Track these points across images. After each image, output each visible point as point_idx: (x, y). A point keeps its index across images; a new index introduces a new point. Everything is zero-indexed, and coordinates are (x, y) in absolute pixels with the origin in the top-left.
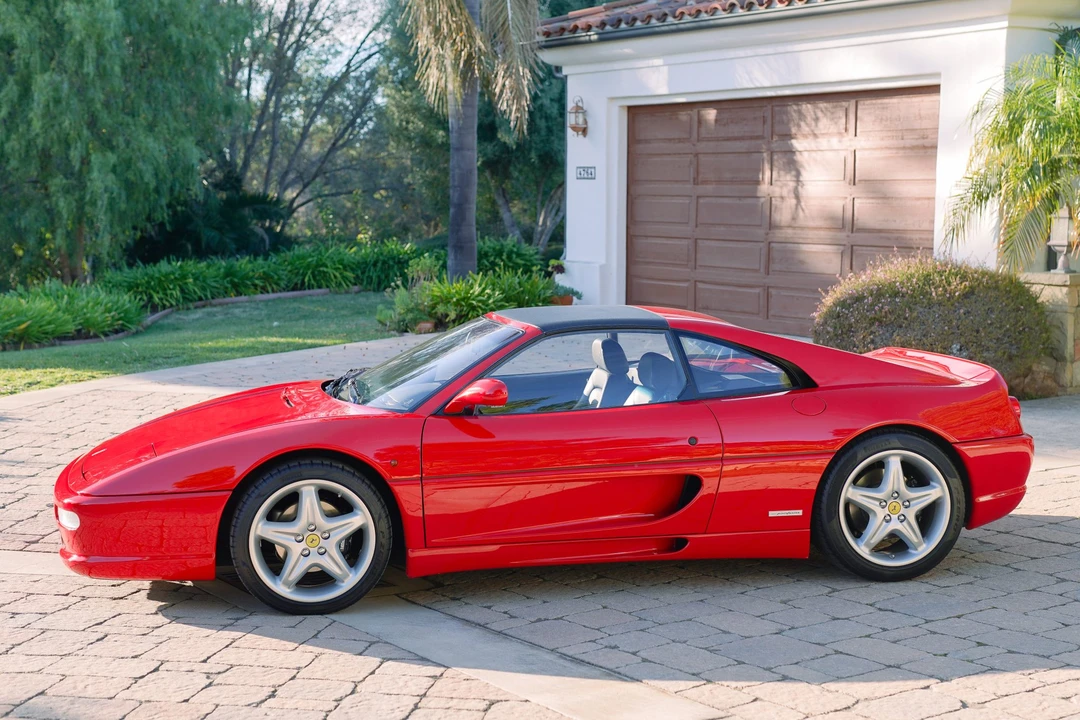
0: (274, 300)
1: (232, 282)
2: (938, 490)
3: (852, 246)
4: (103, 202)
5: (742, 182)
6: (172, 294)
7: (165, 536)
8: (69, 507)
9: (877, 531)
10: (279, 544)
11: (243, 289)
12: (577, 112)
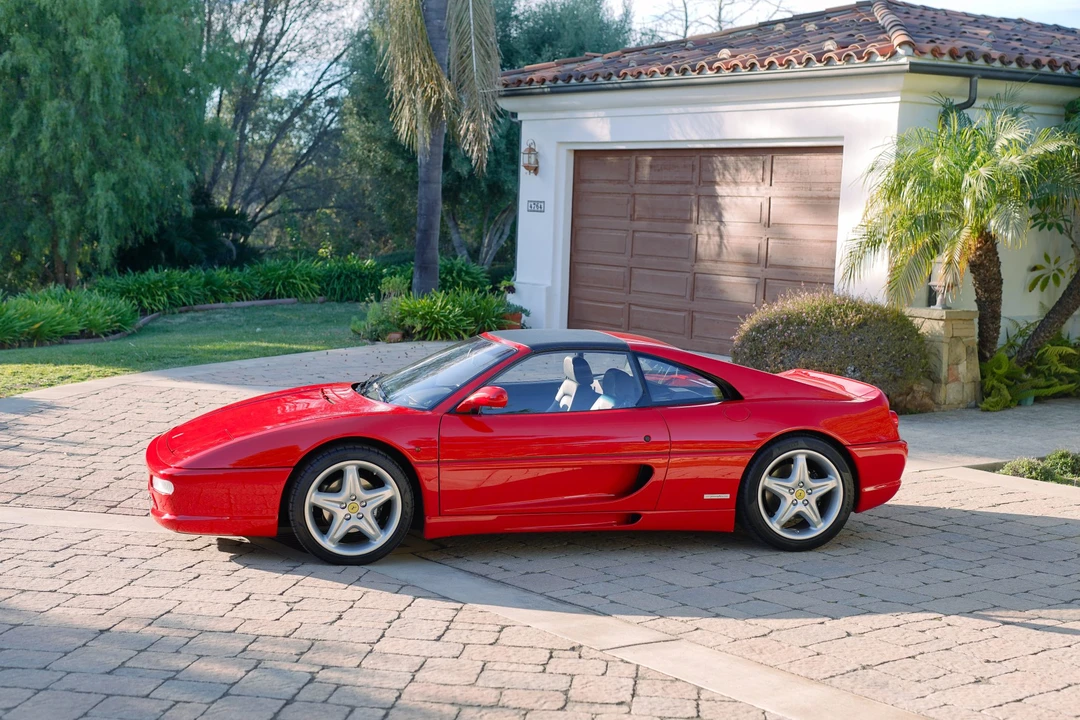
0: (248, 307)
1: (211, 290)
2: (834, 482)
4: (103, 216)
5: (672, 220)
6: (160, 300)
7: (233, 501)
8: (164, 477)
9: (786, 511)
10: (327, 510)
11: (221, 297)
12: (529, 154)
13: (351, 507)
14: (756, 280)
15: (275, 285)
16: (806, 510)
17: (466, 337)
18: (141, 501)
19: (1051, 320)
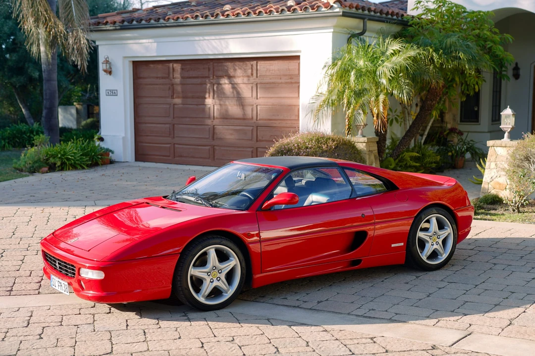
2: (449, 230)
3: (257, 127)
9: (429, 249)
10: (198, 277)
12: (107, 63)
14: (252, 128)
16: (438, 247)
17: (85, 167)
19: (405, 140)
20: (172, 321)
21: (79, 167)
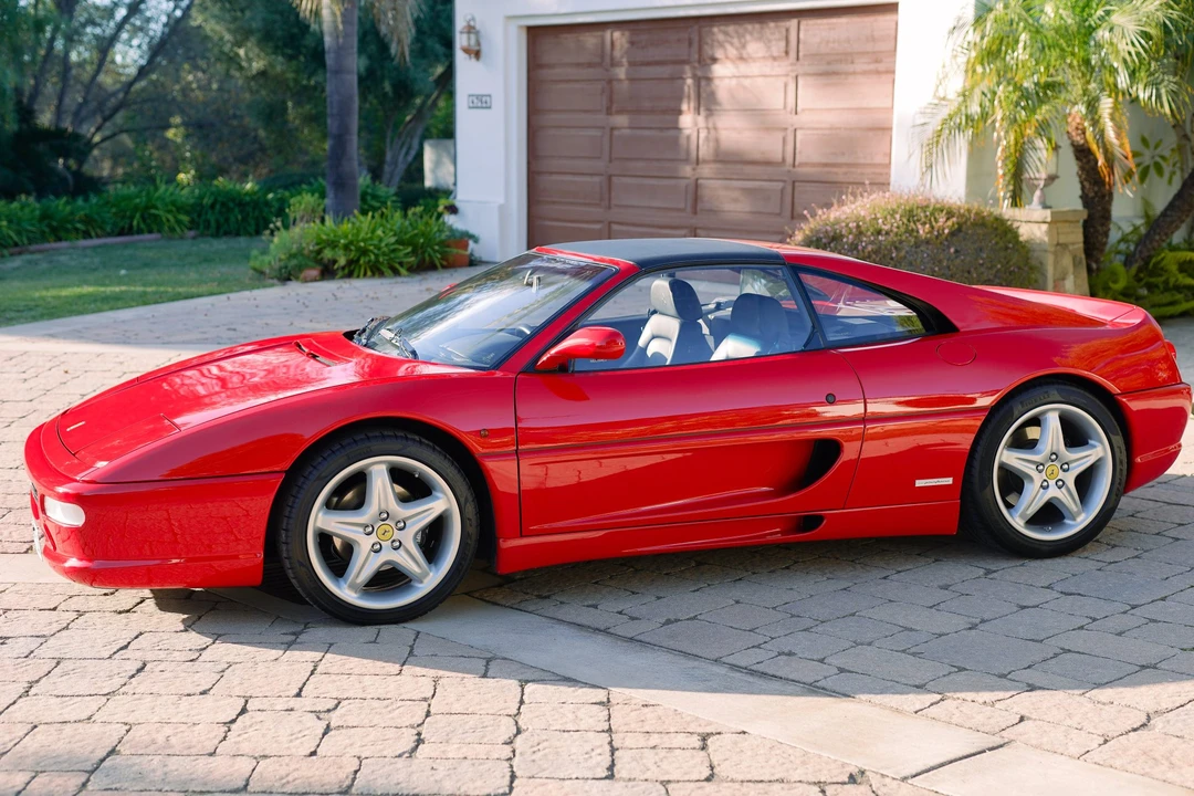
0: (100, 246)
1: (49, 226)
2: (1100, 450)
3: (794, 182)
5: (664, 112)
7: (177, 530)
8: (67, 498)
9: (1033, 498)
10: (338, 536)
11: (62, 234)
12: (469, 32)
13: (381, 531)
14: (781, 185)
15: (132, 218)
16: (1061, 495)
17: (403, 271)
18: (13, 528)
19: (1168, 219)
20: (241, 643)
21: (387, 271)
